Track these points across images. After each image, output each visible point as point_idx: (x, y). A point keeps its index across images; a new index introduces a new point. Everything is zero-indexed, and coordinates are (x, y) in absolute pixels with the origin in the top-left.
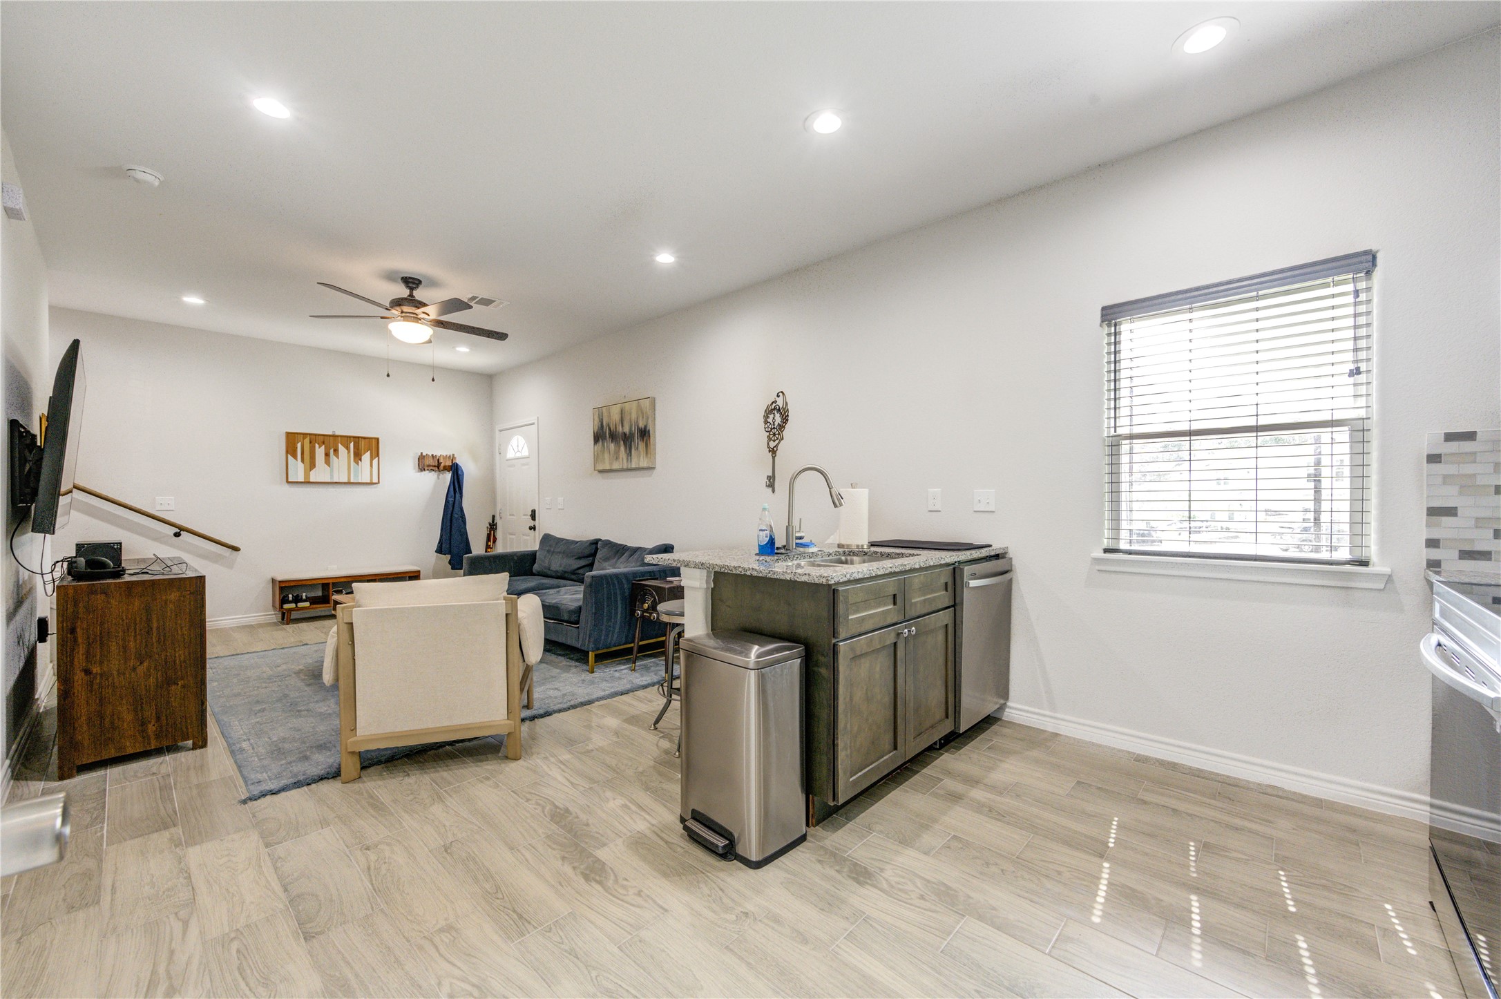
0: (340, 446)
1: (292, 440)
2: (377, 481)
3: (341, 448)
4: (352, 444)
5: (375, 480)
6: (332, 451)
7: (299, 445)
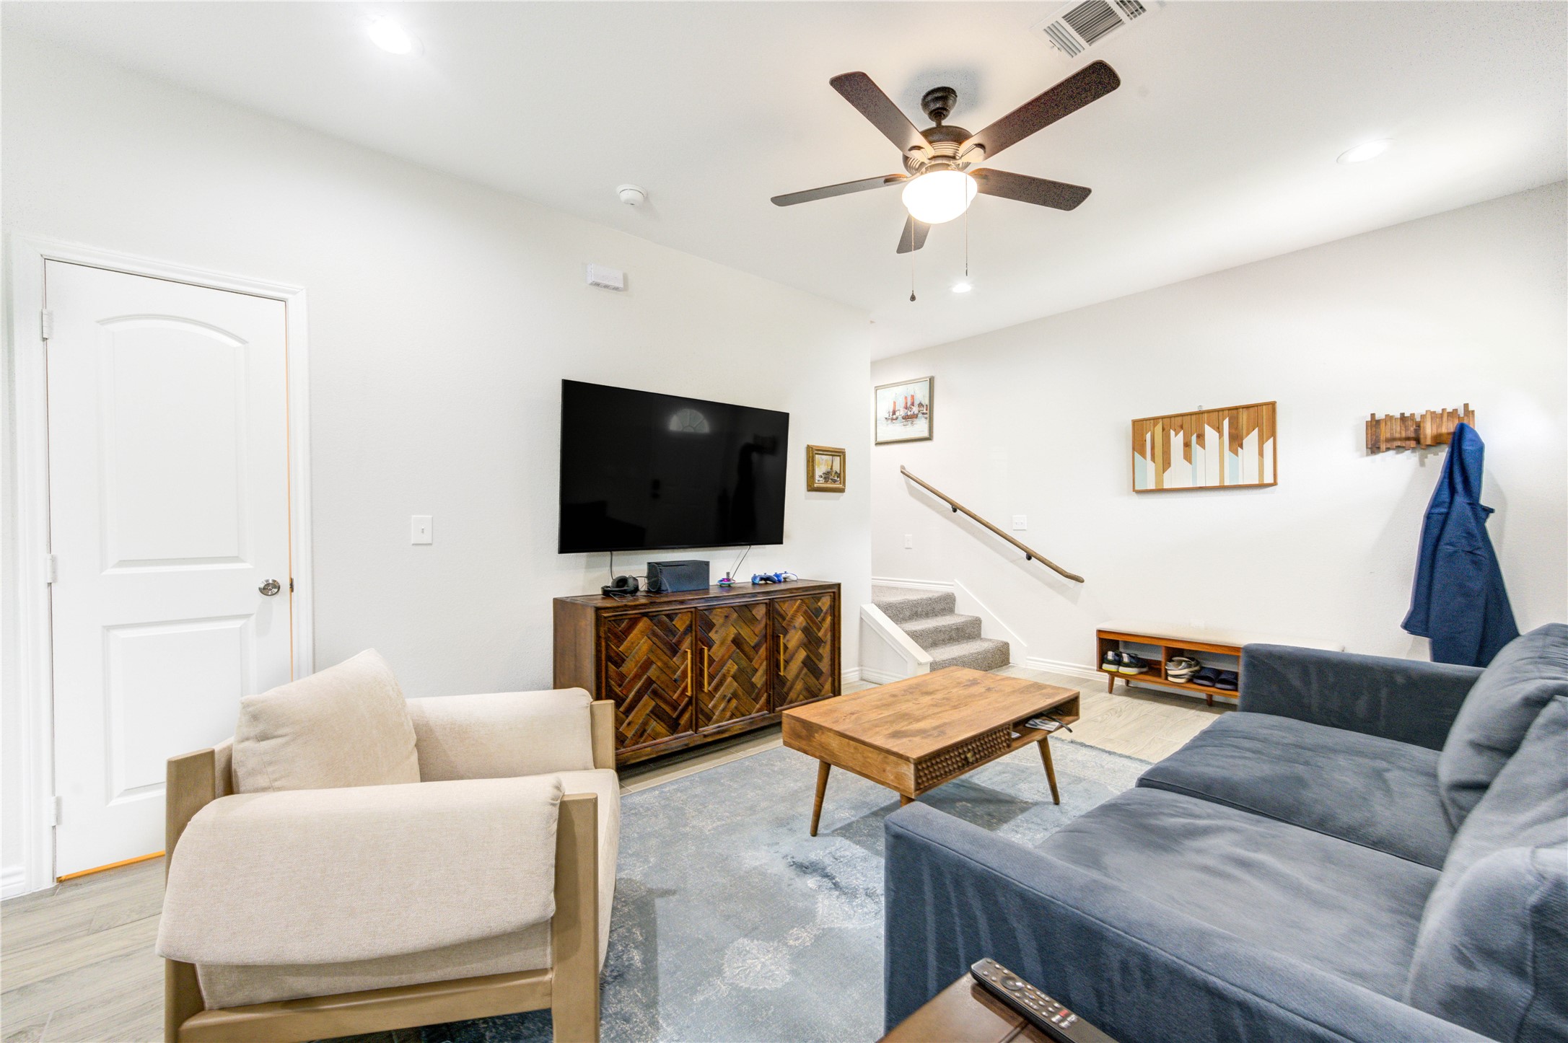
0: (1206, 425)
1: (1139, 427)
2: (1272, 481)
3: (1210, 432)
4: (1226, 423)
5: (1268, 479)
6: (1194, 438)
7: (1148, 436)
